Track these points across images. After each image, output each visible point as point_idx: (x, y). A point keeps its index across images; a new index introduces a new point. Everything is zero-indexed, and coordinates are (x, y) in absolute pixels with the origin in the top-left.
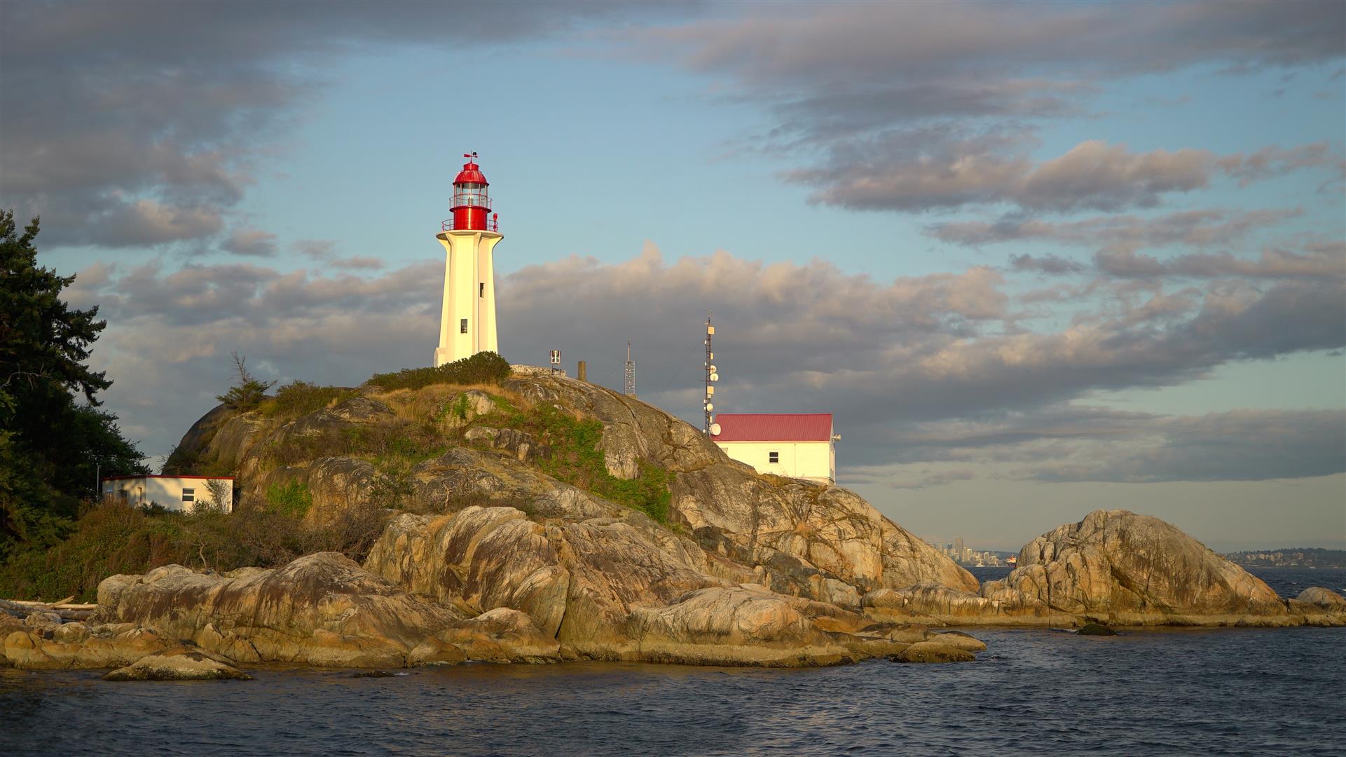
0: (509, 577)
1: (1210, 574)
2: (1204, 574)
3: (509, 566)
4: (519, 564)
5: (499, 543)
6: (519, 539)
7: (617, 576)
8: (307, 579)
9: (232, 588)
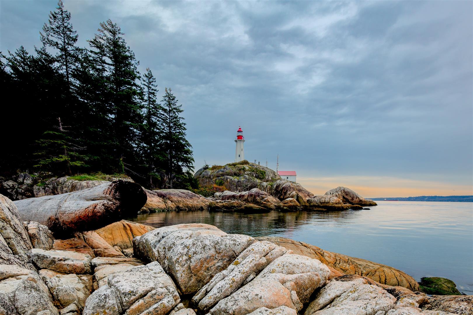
0: (288, 193)
1: (357, 197)
2: (356, 197)
3: (288, 191)
4: (290, 190)
5: (286, 187)
6: (289, 186)
7: (303, 193)
8: (257, 193)
9: (242, 194)
